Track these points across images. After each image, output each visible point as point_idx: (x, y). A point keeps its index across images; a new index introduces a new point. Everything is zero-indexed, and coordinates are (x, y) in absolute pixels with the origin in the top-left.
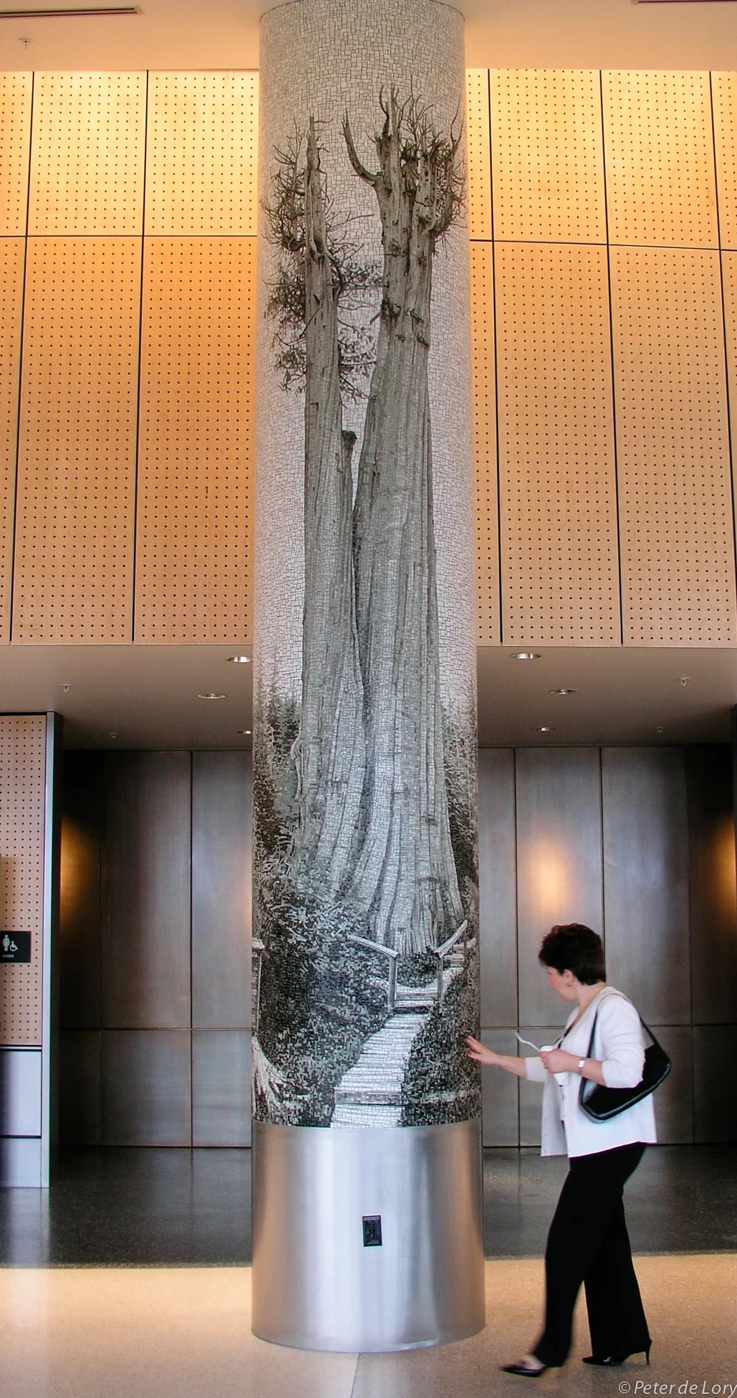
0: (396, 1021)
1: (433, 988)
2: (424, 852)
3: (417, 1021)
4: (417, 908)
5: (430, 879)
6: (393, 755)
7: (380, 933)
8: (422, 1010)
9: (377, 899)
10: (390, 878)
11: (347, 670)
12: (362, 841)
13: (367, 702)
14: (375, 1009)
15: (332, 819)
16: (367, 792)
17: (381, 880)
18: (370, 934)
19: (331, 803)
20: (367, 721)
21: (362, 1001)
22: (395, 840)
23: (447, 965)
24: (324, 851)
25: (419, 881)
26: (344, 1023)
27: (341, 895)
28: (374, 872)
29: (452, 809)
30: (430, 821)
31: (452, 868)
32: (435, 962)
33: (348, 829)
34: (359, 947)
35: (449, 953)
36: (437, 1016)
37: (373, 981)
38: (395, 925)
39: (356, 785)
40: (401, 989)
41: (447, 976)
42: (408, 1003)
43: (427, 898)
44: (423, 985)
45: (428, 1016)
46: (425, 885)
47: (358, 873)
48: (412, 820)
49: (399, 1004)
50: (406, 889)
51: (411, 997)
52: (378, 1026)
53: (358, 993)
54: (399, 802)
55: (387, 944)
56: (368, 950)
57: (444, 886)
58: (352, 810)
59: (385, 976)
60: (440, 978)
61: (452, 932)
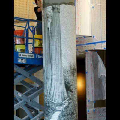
0: (56, 112)
1: (62, 108)
2: (60, 88)
3: (59, 112)
4: (59, 96)
5: (61, 92)
6: (55, 75)
7: (54, 100)
8: (60, 111)
9: (53, 95)
10: (55, 92)
11: (49, 63)
12: (51, 87)
13: (51, 67)
14: (54, 111)
15: (48, 84)
16: (52, 80)
17: (54, 92)
18: (52, 100)
19: (48, 82)
20: (51, 70)
21: (52, 110)
22: (56, 87)
23: (64, 104)
24: (47, 89)
25: (59, 92)
26: (50, 113)
27: (49, 95)
28: (53, 91)
29: (65, 82)
30: (61, 84)
31: (65, 90)
32: (62, 104)
33: (50, 85)
34: (51, 102)
35: (65, 103)
36: (63, 112)
37: (53, 107)
38: (56, 99)
39: (50, 79)
40: (57, 108)
41: (64, 106)
42: (58, 110)
43: (61, 95)
44: (60, 107)
45: (61, 112)
46: (60, 93)
47: (51, 92)
48: (58, 84)
49: (57, 110)
50: (57, 93)
51: (58, 109)
52: (54, 113)
53: (51, 108)
54: (56, 81)
55: (55, 101)
56: (52, 102)
57: (64, 93)
58: (50, 82)
59: (55, 106)
60: (63, 106)
61: (65, 100)
